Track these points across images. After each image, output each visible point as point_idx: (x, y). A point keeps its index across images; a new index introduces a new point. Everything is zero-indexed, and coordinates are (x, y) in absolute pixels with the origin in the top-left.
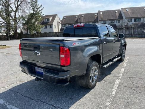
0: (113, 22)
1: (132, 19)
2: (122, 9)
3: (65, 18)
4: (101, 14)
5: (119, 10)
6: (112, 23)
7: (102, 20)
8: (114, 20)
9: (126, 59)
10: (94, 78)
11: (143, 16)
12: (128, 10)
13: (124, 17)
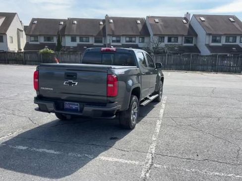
0: (133, 39)
1: (164, 37)
2: (148, 17)
3: (36, 22)
4: (111, 23)
5: (142, 20)
6: (131, 41)
7: (113, 35)
8: (135, 36)
9: (164, 98)
10: (134, 116)
11: (181, 34)
12: (157, 20)
13: (151, 33)
